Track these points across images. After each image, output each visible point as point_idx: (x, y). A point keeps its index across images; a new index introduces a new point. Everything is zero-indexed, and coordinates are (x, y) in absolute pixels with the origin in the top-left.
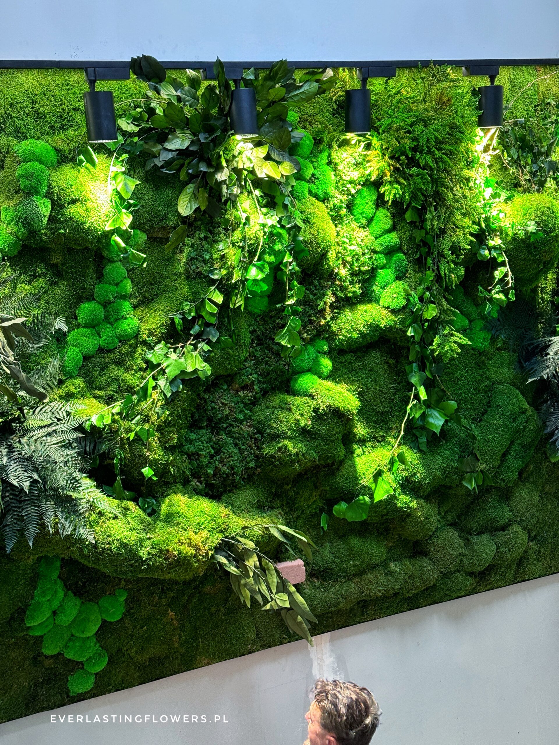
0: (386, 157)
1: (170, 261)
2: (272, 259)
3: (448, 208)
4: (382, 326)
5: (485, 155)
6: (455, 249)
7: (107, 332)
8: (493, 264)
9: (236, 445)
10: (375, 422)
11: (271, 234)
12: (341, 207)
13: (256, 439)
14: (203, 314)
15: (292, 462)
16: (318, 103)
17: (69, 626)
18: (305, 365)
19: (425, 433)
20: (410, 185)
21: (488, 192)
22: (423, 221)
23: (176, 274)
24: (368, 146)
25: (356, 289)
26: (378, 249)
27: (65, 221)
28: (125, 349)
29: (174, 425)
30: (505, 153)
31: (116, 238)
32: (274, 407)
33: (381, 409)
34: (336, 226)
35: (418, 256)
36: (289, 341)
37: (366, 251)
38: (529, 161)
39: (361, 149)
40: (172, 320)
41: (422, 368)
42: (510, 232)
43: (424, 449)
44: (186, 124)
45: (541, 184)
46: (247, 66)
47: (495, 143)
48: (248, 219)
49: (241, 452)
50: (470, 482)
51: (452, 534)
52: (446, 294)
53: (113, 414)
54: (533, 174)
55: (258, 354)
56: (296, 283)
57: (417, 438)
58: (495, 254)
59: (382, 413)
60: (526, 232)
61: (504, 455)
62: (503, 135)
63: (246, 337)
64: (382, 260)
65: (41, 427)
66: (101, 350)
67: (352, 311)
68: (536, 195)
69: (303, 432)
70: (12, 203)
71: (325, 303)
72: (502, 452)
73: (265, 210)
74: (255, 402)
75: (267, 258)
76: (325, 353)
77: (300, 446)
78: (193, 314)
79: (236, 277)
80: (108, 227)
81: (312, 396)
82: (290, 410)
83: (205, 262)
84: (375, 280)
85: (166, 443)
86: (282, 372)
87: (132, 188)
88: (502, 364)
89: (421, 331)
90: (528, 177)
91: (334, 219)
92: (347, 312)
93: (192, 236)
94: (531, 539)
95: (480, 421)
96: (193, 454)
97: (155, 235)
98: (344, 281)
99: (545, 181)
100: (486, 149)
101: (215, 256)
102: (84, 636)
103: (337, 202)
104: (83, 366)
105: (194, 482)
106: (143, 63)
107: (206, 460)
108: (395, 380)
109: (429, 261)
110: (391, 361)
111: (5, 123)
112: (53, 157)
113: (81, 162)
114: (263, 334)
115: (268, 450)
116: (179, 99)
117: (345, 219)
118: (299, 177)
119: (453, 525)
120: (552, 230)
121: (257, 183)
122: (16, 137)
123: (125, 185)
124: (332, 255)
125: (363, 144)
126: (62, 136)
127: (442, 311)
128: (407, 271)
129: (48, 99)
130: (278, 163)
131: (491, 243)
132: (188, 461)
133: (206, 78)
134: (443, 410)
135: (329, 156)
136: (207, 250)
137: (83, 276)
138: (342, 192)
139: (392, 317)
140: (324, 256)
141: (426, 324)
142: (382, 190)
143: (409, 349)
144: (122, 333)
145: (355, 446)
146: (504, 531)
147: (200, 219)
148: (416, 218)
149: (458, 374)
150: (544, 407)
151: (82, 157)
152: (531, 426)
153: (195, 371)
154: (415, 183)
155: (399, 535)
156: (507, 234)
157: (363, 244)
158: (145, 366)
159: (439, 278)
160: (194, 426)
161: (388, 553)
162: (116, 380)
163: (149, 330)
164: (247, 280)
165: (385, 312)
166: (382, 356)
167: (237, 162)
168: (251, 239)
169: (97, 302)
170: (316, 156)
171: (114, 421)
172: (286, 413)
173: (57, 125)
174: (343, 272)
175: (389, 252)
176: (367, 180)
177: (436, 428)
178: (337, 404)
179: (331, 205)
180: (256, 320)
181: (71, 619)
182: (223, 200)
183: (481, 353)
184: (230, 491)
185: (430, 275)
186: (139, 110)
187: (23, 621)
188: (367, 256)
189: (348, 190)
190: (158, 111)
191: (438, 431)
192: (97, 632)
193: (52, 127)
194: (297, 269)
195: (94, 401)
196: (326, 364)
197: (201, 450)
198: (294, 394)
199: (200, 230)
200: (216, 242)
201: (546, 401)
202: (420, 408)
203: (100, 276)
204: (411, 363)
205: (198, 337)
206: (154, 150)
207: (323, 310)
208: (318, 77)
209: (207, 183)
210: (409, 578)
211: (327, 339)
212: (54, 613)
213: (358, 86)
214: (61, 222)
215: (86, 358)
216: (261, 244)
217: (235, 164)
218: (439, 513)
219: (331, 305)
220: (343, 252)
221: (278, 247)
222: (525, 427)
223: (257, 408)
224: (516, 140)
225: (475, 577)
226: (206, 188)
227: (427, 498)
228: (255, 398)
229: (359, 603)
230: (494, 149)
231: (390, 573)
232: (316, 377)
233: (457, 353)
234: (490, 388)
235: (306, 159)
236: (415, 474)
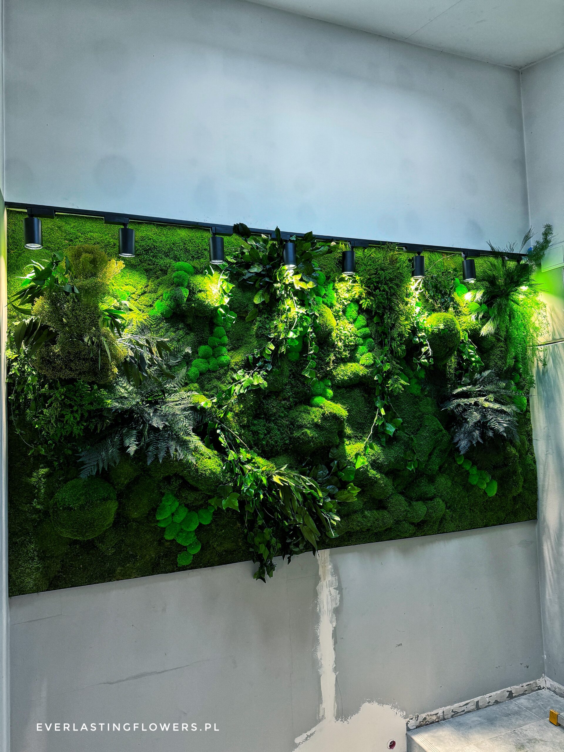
0: (363, 286)
1: (248, 329)
2: (302, 329)
3: (396, 314)
4: (360, 374)
5: (416, 292)
6: (401, 335)
7: (213, 361)
8: (422, 345)
9: (279, 430)
10: (356, 428)
11: (301, 318)
12: (339, 311)
13: (290, 428)
14: (264, 355)
15: (309, 442)
16: (328, 260)
17: (180, 524)
18: (319, 391)
19: (384, 436)
20: (376, 300)
21: (418, 310)
22: (383, 322)
23: (251, 335)
24: (355, 281)
25: (347, 354)
26: (359, 335)
27: (195, 300)
28: (222, 371)
29: (245, 413)
30: (427, 293)
31: (220, 309)
32: (301, 411)
33: (360, 421)
34: (336, 321)
35: (380, 340)
36: (310, 375)
37: (353, 335)
38: (440, 297)
39: (350, 283)
40: (248, 358)
41: (383, 399)
42: (430, 330)
43: (384, 445)
44: (261, 262)
45: (446, 309)
46: (291, 234)
47: (421, 286)
48: (290, 308)
49: (282, 434)
50: (411, 466)
51: (401, 498)
52: (396, 360)
53: (213, 403)
54: (442, 304)
55: (293, 382)
56: (314, 343)
57: (380, 439)
58: (422, 340)
59: (361, 424)
60: (439, 329)
61: (430, 454)
62: (425, 284)
63: (287, 372)
64: (361, 341)
65: (173, 402)
66: (209, 371)
67: (344, 365)
68: (444, 313)
69: (316, 426)
70: (169, 289)
71: (330, 359)
72: (429, 452)
73: (299, 306)
74: (290, 408)
75: (299, 328)
76: (329, 387)
77: (314, 433)
78: (259, 355)
79: (282, 337)
80: (217, 305)
81: (321, 407)
82: (309, 413)
83: (266, 329)
84: (357, 351)
85: (241, 423)
86: (306, 393)
87: (231, 288)
88: (428, 404)
89: (382, 378)
90: (439, 305)
91: (335, 317)
92: (342, 365)
93: (261, 317)
94: (448, 508)
95: (416, 434)
96: (255, 432)
97: (241, 315)
98: (340, 349)
99: (449, 307)
100: (416, 289)
101: (272, 327)
102: (188, 530)
103: (338, 309)
104: (199, 378)
105: (255, 448)
106: (240, 227)
107: (262, 436)
108: (368, 406)
109: (386, 340)
110: (366, 396)
111: (169, 252)
112: (192, 270)
113: (206, 273)
114: (296, 372)
115: (296, 434)
116: (257, 248)
117: (341, 317)
118: (318, 295)
119: (402, 493)
120: (452, 330)
121: (296, 293)
122: (175, 260)
123: (228, 286)
124: (334, 334)
125: (351, 281)
126: (197, 261)
127: (393, 367)
128: (375, 348)
129: (192, 243)
130: (307, 283)
131: (420, 335)
132: (252, 435)
133: (273, 239)
134: (395, 425)
135: (333, 286)
136: (268, 324)
137: (203, 331)
138: (340, 304)
139: (366, 370)
140: (329, 333)
141: (385, 374)
142: (361, 303)
143: (375, 389)
144: (221, 363)
145: (345, 440)
146: (431, 500)
147: (265, 309)
148: (379, 321)
149: (403, 407)
150: (452, 429)
151: (206, 271)
152: (446, 439)
153: (258, 385)
154: (378, 299)
155: (370, 495)
156: (428, 331)
157: (351, 331)
158: (232, 381)
159: (392, 351)
160: (256, 416)
161: (364, 505)
162: (216, 387)
163: (235, 362)
164: (288, 338)
165: (362, 367)
166: (361, 392)
167: (285, 280)
168: (291, 319)
169: (209, 346)
170: (327, 285)
171: (212, 407)
172: (307, 415)
173: (196, 256)
174: (340, 344)
175: (365, 337)
176: (353, 299)
177: (391, 433)
178: (335, 412)
179: (334, 309)
180: (292, 365)
181: (182, 519)
182: (277, 297)
183: (416, 397)
184: (274, 457)
185: (387, 348)
186: (237, 253)
187: (155, 516)
188: (353, 337)
189: (343, 303)
190: (246, 254)
191: (391, 434)
192: (196, 530)
193: (193, 257)
194: (315, 336)
195: (204, 396)
196: (330, 392)
197: (259, 430)
198: (312, 406)
199: (265, 314)
200: (273, 320)
201: (453, 426)
202: (382, 420)
203: (212, 333)
204: (376, 397)
205: (260, 368)
206: (244, 272)
207: (329, 363)
208: (328, 244)
209: (269, 291)
210: (376, 520)
211: (331, 379)
212: (173, 514)
213: (349, 249)
214: (193, 301)
215: (201, 374)
216: (296, 321)
218: (393, 485)
219: (333, 361)
220: (340, 334)
221: (305, 324)
222: (442, 440)
223: (291, 411)
224: (433, 287)
225: (415, 526)
226: (269, 293)
227: (387, 474)
228: (290, 406)
229: (346, 533)
230: (420, 290)
231: (365, 517)
232: (324, 399)
233: (402, 391)
234: (421, 417)
235: (322, 285)
236: (379, 458)
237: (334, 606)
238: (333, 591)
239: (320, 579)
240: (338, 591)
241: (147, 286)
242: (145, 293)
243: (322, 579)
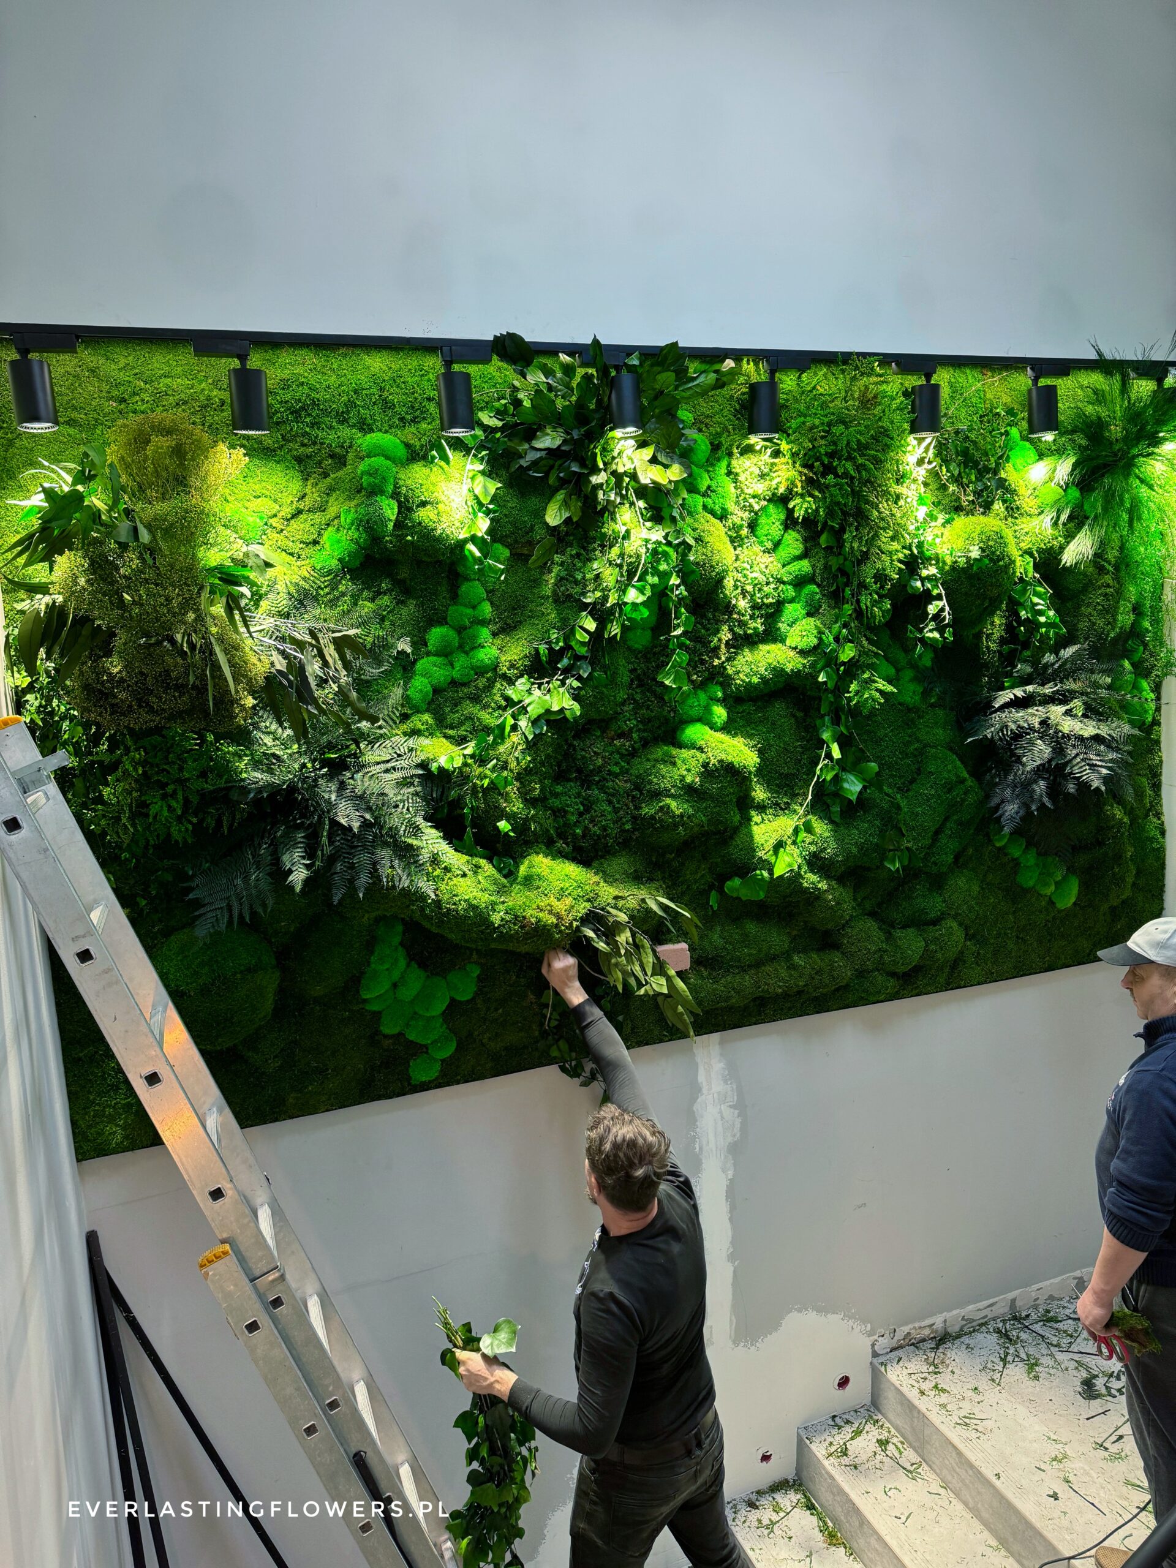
0: (797, 465)
1: (536, 583)
2: (656, 580)
3: (872, 528)
4: (788, 670)
5: (919, 469)
6: (881, 577)
7: (461, 662)
8: (928, 597)
9: (610, 802)
10: (778, 786)
11: (655, 552)
12: (741, 526)
13: (634, 797)
14: (573, 643)
15: (676, 825)
16: (717, 402)
17: (412, 1002)
18: (694, 713)
19: (838, 801)
20: (825, 498)
21: (921, 512)
22: (841, 543)
23: (542, 597)
24: (777, 454)
25: (758, 625)
26: (785, 579)
27: (413, 526)
28: (482, 682)
29: (536, 773)
30: (944, 468)
31: (470, 547)
32: (657, 761)
33: (785, 771)
34: (735, 549)
35: (834, 587)
36: (674, 681)
37: (771, 580)
38: (973, 478)
39: (766, 457)
40: (537, 650)
41: (836, 721)
42: (949, 560)
43: (837, 820)
44: (558, 420)
45: (987, 507)
46: (629, 350)
47: (931, 453)
48: (628, 532)
49: (616, 810)
50: (893, 862)
51: (871, 925)
52: (868, 633)
53: (464, 756)
54: (978, 494)
55: (638, 697)
56: (683, 610)
57: (828, 806)
58: (929, 586)
59: (787, 776)
60: (968, 558)
61: (937, 832)
62: (941, 448)
63: (624, 677)
64: (790, 592)
65: (378, 763)
66: (453, 683)
67: (751, 651)
68: (982, 518)
69: (690, 791)
70: (353, 504)
71: (720, 640)
72: (933, 829)
73: (649, 524)
74: (633, 754)
75: (649, 578)
76: (718, 700)
77: (685, 806)
78: (561, 644)
79: (612, 600)
80: (463, 535)
81: (701, 749)
82: (674, 764)
83: (576, 583)
84: (781, 616)
85: (526, 794)
86: (667, 720)
87: (492, 491)
88: (936, 723)
89: (835, 677)
90: (971, 498)
91: (732, 541)
92: (746, 652)
93: (563, 553)
94: (968, 937)
95: (908, 790)
96: (559, 810)
97: (519, 551)
98: (743, 615)
99: (992, 503)
100: (920, 462)
101: (588, 576)
102: (428, 1015)
103: (738, 522)
104: (433, 700)
105: (560, 844)
106: (507, 343)
107: (574, 818)
108: (803, 737)
109: (848, 591)
110: (800, 714)
111: (348, 412)
112: (401, 452)
113: (433, 458)
114: (645, 674)
115: (647, 810)
116: (550, 388)
117: (746, 541)
118: (693, 489)
119: (872, 914)
120: (999, 559)
121: (642, 492)
122: (361, 430)
123: (485, 487)
124: (729, 583)
125: (769, 451)
126: (413, 430)
127: (862, 653)
128: (821, 606)
129: (398, 386)
130: (666, 467)
131: (924, 573)
132: (552, 818)
133: (584, 365)
134: (860, 774)
135: (729, 465)
136: (579, 570)
137: (435, 594)
138: (743, 508)
139: (801, 660)
140: (719, 582)
141: (842, 668)
142: (791, 505)
143: (820, 699)
144: (479, 664)
145: (753, 813)
146: (935, 925)
147: (573, 534)
148: (833, 543)
149: (881, 733)
150: (988, 777)
151: (434, 453)
152: (971, 799)
153: (562, 710)
154: (831, 495)
155: (805, 922)
156: (944, 563)
157: (767, 572)
158: (504, 703)
159: (859, 613)
160: (560, 777)
161: (791, 943)
162: (470, 718)
163: (510, 661)
164: (625, 604)
165: (792, 653)
166: (788, 708)
167: (617, 464)
168: (631, 556)
169: (451, 626)
170: (713, 465)
171: (465, 764)
172: (670, 768)
173: (408, 417)
174: (743, 604)
175: (799, 583)
176: (774, 494)
177: (852, 794)
178: (730, 759)
179: (729, 523)
180: (636, 658)
181: (414, 993)
182: (599, 508)
183: (909, 710)
184: (602, 857)
185: (848, 609)
186: (503, 402)
187: (358, 992)
188: (772, 586)
189: (751, 506)
190: (525, 403)
191: (854, 798)
192: (444, 1011)
193: (402, 419)
194: (685, 593)
195: (444, 740)
196: (720, 713)
197: (568, 806)
198: (680, 746)
199: (571, 545)
200: (590, 560)
201: (990, 770)
202: (833, 769)
203: (454, 596)
204: (822, 716)
205: (567, 671)
206: (520, 448)
207: (717, 648)
208: (716, 367)
209: (581, 490)
210: (817, 973)
211: (721, 684)
212: (395, 985)
213: (764, 377)
214: (409, 528)
215: (436, 691)
216: (643, 561)
217: (614, 467)
218: (855, 900)
219: (727, 642)
220: (742, 580)
221: (663, 567)
222: (963, 800)
223: (636, 761)
224: (957, 454)
225: (898, 978)
226: (579, 496)
227: (841, 880)
228: (634, 748)
229: (754, 1000)
230: (930, 463)
231: (793, 967)
232: (707, 728)
233: (879, 704)
234: (921, 753)
235: (701, 467)
236: (825, 849)
237: (730, 1139)
238: (729, 1113)
239: (700, 1090)
240: (737, 1112)
241: (303, 497)
242: (299, 512)
243: (704, 1091)
